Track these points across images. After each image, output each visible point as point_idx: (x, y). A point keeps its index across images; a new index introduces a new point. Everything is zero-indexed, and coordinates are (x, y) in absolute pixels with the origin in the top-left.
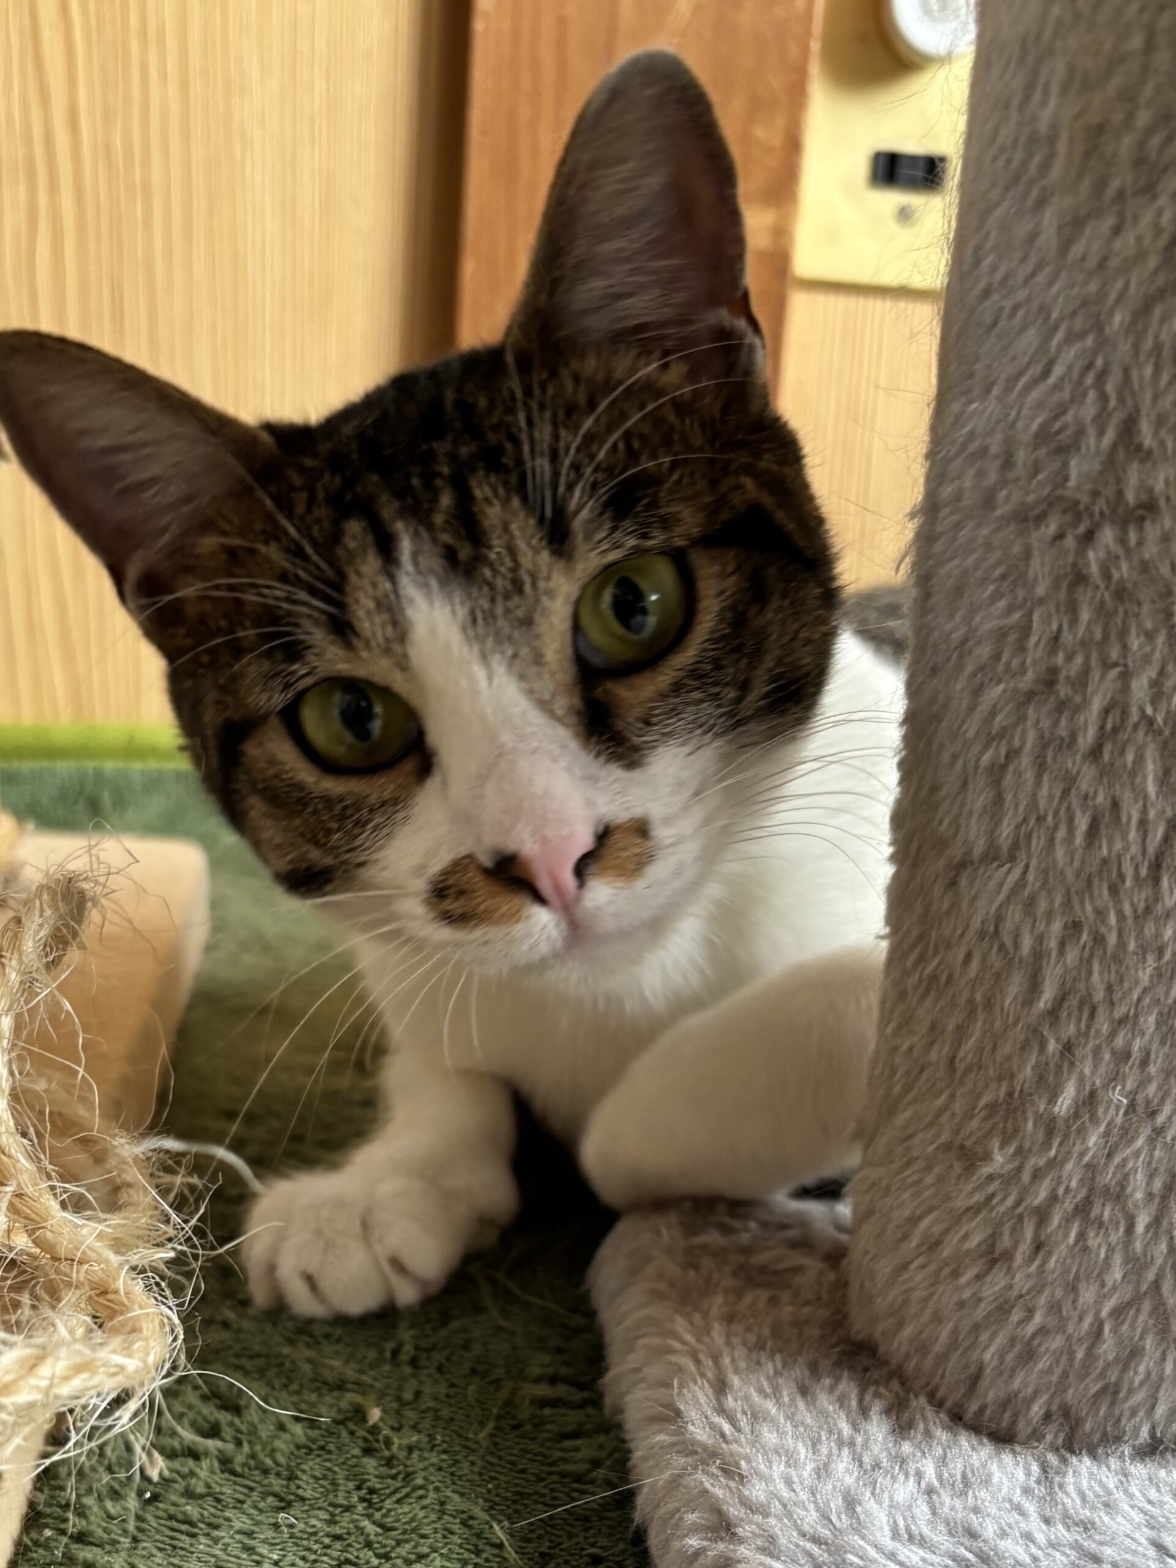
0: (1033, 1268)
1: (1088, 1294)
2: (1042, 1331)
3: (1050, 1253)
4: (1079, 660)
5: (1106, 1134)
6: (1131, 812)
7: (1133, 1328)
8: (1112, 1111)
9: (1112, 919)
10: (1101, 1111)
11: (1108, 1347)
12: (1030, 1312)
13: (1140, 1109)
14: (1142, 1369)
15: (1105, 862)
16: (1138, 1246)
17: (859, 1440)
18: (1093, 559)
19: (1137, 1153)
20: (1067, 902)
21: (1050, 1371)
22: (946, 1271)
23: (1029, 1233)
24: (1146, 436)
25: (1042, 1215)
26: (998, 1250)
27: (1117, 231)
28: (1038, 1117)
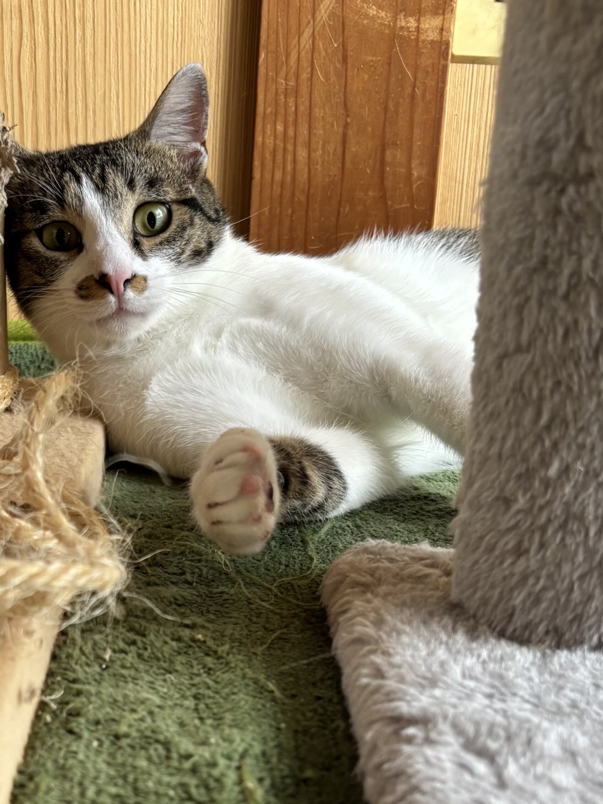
0: (539, 557)
1: (566, 569)
2: (544, 589)
3: (547, 549)
4: (558, 251)
5: (574, 487)
6: (584, 325)
7: (589, 585)
8: (577, 476)
9: (576, 378)
10: (571, 475)
11: (576, 595)
12: (538, 579)
13: (591, 473)
14: (593, 605)
15: (572, 351)
16: (591, 543)
17: (451, 642)
18: (564, 203)
19: (590, 496)
20: (555, 372)
21: (547, 609)
22: (497, 562)
23: (537, 538)
24: (589, 140)
25: (543, 529)
26: (523, 548)
27: (575, 41)
28: (541, 480)
